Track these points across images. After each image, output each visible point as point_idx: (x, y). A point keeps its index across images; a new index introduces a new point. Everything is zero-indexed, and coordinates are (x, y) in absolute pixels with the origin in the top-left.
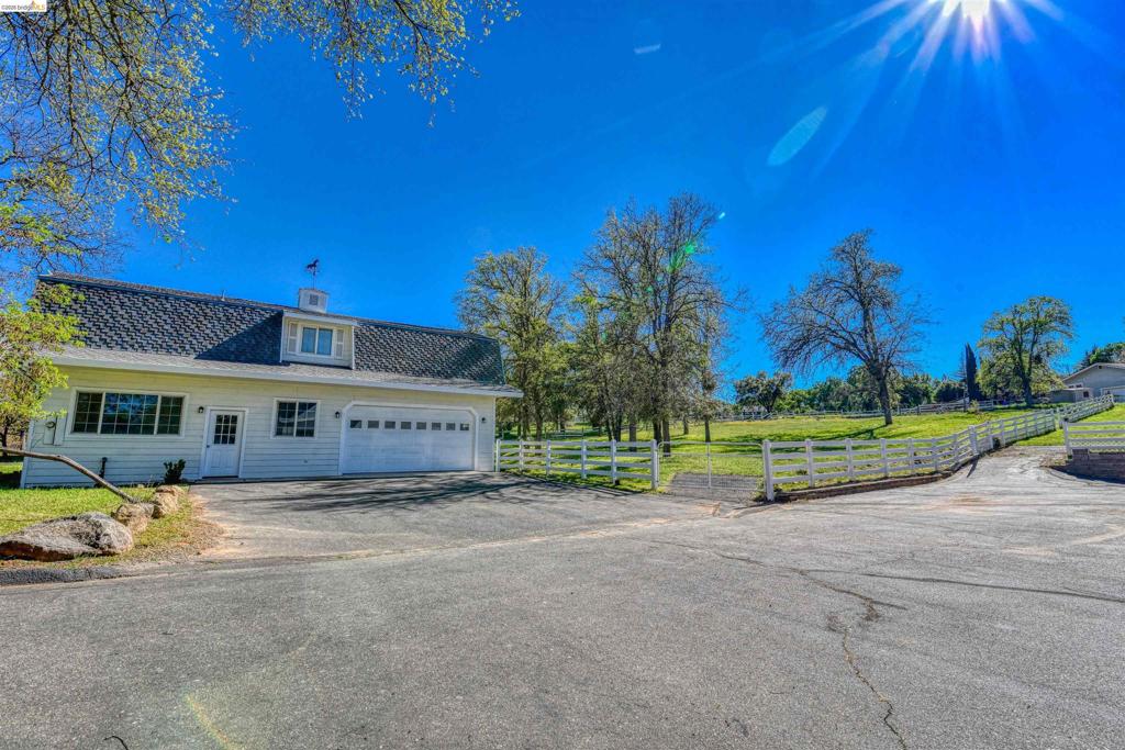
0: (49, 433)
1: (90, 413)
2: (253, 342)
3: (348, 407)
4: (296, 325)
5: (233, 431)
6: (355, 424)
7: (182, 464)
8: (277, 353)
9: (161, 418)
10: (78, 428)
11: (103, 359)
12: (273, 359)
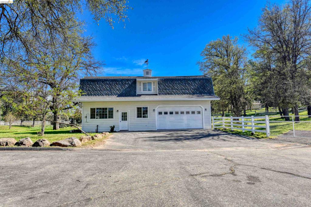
0: (86, 119)
1: (94, 114)
2: (129, 90)
3: (157, 107)
4: (141, 83)
5: (126, 116)
6: (160, 113)
7: (114, 126)
8: (135, 92)
9: (109, 114)
10: (91, 118)
11: (94, 99)
12: (134, 95)
